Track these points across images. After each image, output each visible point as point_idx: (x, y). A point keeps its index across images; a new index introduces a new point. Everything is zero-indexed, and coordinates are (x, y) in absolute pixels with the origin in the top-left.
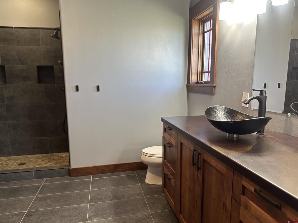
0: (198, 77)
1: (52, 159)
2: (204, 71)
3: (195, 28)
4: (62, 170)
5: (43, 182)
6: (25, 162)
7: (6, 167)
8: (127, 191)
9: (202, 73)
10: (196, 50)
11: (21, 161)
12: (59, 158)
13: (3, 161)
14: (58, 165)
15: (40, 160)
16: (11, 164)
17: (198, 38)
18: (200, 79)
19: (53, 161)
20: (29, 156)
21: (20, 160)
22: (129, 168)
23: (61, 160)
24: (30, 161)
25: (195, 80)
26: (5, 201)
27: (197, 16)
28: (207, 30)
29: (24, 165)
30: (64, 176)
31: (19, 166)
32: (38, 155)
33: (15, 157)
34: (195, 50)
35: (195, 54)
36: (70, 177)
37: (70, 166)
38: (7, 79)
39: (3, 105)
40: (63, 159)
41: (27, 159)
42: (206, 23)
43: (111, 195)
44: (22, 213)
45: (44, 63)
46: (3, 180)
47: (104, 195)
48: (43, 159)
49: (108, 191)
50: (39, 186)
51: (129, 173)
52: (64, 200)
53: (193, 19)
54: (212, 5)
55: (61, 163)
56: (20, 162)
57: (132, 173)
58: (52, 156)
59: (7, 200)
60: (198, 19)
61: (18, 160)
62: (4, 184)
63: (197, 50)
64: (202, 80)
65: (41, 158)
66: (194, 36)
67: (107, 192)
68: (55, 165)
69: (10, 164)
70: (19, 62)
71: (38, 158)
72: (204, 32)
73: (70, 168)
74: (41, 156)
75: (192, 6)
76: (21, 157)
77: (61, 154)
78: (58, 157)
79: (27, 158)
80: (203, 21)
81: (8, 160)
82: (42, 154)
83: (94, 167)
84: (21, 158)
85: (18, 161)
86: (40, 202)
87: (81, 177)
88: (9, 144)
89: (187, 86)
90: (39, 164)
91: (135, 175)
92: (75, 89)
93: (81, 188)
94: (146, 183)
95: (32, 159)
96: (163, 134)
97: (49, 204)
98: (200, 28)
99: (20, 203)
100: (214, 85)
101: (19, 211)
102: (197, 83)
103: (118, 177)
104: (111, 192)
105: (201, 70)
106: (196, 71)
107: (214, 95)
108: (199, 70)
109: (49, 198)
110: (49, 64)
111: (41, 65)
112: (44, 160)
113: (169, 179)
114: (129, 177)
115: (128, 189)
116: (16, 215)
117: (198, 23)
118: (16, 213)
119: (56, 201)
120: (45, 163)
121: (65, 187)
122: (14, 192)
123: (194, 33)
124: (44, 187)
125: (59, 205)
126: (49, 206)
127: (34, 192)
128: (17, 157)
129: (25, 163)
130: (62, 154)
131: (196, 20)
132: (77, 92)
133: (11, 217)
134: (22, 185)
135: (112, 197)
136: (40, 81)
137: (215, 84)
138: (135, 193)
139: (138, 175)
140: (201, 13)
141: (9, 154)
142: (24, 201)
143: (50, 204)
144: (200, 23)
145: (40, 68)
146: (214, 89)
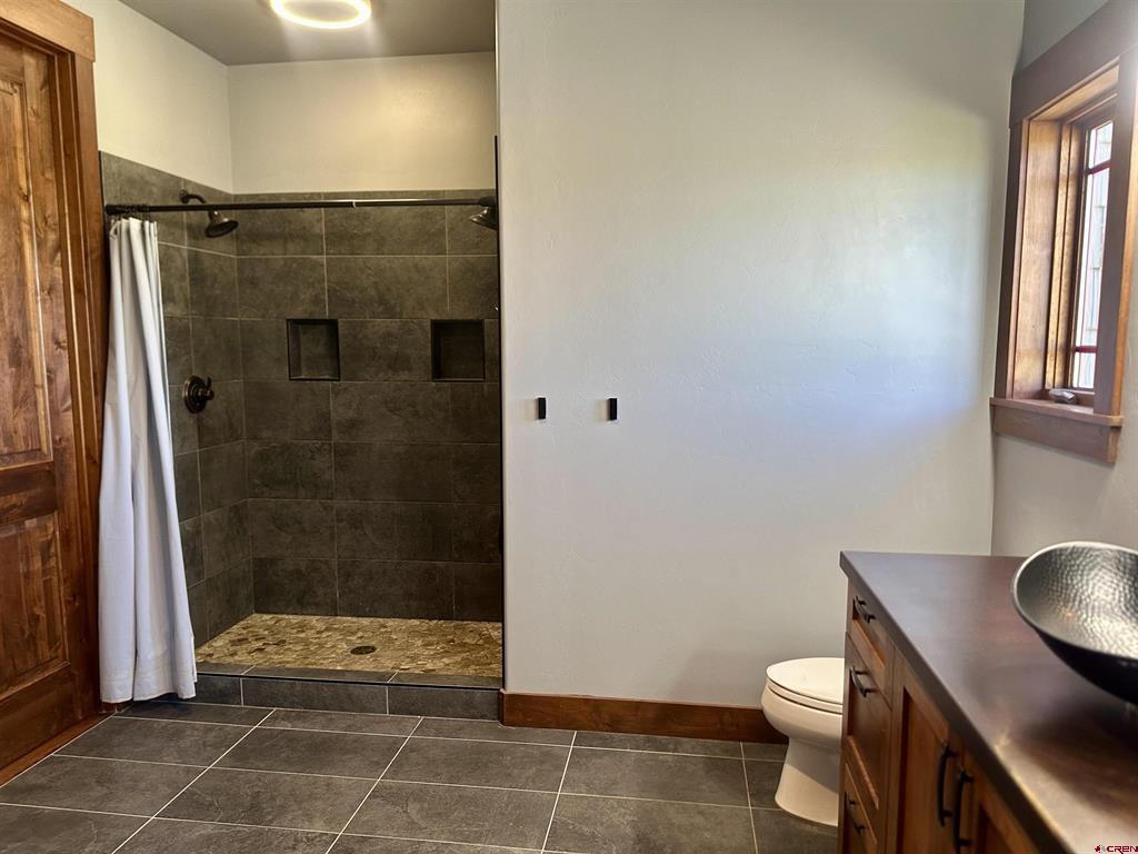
0: (1050, 369)
1: (457, 641)
2: (1078, 344)
3: (1036, 158)
4: (478, 693)
5: (409, 730)
6: (373, 643)
7: (314, 653)
8: (692, 825)
9: (1069, 350)
10: (1042, 250)
11: (361, 637)
12: (481, 642)
13: (313, 631)
14: (471, 671)
15: (419, 643)
16: (332, 647)
17: (1052, 198)
18: (1059, 379)
19: (455, 654)
20: (391, 623)
21: (360, 634)
22: (718, 726)
23: (486, 651)
24: (391, 640)
25: (1030, 380)
26: (288, 778)
27: (1049, 104)
28: (1098, 162)
29: (368, 656)
30: (482, 717)
31: (353, 656)
32: (416, 622)
33: (349, 621)
34: (1037, 253)
35: (1034, 268)
36: (500, 726)
37: (503, 682)
38: (342, 364)
39: (326, 447)
40: (491, 647)
41: (382, 633)
42: (1093, 132)
43: (628, 830)
44: (324, 838)
45: (453, 311)
46: (297, 700)
47: (602, 824)
48: (431, 638)
49: (623, 810)
50: (396, 742)
51: (716, 748)
52: (463, 814)
53: (1030, 120)
54: (1117, 58)
55: (482, 664)
56: (359, 641)
57: (726, 751)
58: (458, 632)
59: (295, 777)
60: (1054, 117)
61: (353, 634)
62: (299, 717)
63: (1047, 252)
64: (1066, 384)
65: (423, 636)
66: (1032, 189)
67: (617, 814)
68: (463, 667)
69: (329, 645)
70: (381, 309)
71: (413, 633)
72: (1082, 173)
73: (502, 690)
74: (424, 625)
75: (1029, 61)
76: (365, 621)
77: (489, 625)
78: (478, 637)
79: (383, 630)
80: (1079, 125)
81: (327, 629)
82: (431, 620)
83: (587, 701)
84: (364, 627)
85: (353, 638)
86: (388, 807)
87: (539, 731)
88: (336, 574)
89: (993, 407)
90: (413, 659)
91: (740, 761)
92: (533, 409)
93: (527, 779)
94: (778, 807)
95: (396, 634)
96: (848, 626)
97: (413, 823)
98: (1064, 153)
99: (329, 798)
100: (1115, 419)
101: (318, 828)
102: (1042, 394)
103: (670, 759)
104: (630, 819)
105: (1061, 340)
106: (1035, 340)
107: (1111, 464)
108: (1052, 337)
109: (418, 795)
110: (470, 316)
111: (445, 317)
112: (432, 645)
113: (860, 828)
114: (713, 766)
115: (699, 820)
116: (308, 839)
117: (1054, 136)
118: (308, 833)
119: (439, 814)
120: (433, 657)
121: (477, 764)
122: (320, 752)
123: (1034, 177)
124: (411, 748)
125: (443, 832)
126: (412, 826)
127: (377, 763)
128: (353, 622)
129: (373, 649)
130: (493, 628)
131: (1047, 121)
132: (538, 421)
133: (291, 843)
134: (349, 728)
135: (631, 842)
136: (438, 371)
137: (1119, 414)
138: (724, 841)
139: (751, 766)
140: (1066, 93)
141: (333, 610)
142: (340, 793)
143: (416, 821)
144: (1066, 135)
145: (439, 328)
146: (1111, 436)
